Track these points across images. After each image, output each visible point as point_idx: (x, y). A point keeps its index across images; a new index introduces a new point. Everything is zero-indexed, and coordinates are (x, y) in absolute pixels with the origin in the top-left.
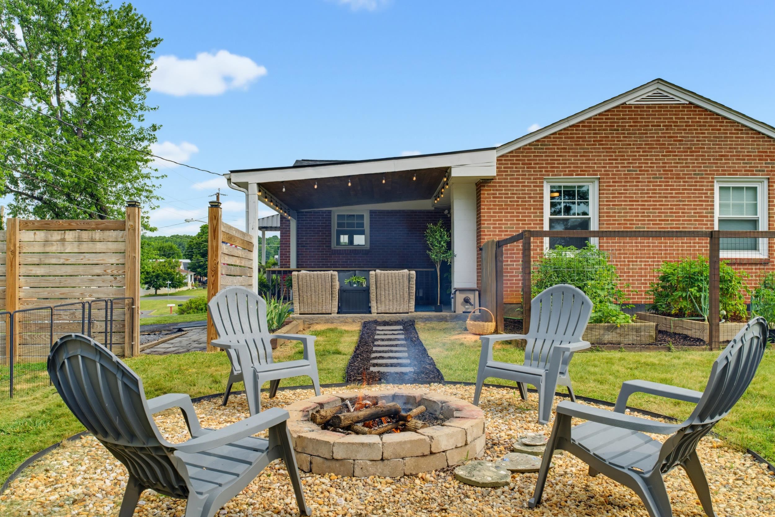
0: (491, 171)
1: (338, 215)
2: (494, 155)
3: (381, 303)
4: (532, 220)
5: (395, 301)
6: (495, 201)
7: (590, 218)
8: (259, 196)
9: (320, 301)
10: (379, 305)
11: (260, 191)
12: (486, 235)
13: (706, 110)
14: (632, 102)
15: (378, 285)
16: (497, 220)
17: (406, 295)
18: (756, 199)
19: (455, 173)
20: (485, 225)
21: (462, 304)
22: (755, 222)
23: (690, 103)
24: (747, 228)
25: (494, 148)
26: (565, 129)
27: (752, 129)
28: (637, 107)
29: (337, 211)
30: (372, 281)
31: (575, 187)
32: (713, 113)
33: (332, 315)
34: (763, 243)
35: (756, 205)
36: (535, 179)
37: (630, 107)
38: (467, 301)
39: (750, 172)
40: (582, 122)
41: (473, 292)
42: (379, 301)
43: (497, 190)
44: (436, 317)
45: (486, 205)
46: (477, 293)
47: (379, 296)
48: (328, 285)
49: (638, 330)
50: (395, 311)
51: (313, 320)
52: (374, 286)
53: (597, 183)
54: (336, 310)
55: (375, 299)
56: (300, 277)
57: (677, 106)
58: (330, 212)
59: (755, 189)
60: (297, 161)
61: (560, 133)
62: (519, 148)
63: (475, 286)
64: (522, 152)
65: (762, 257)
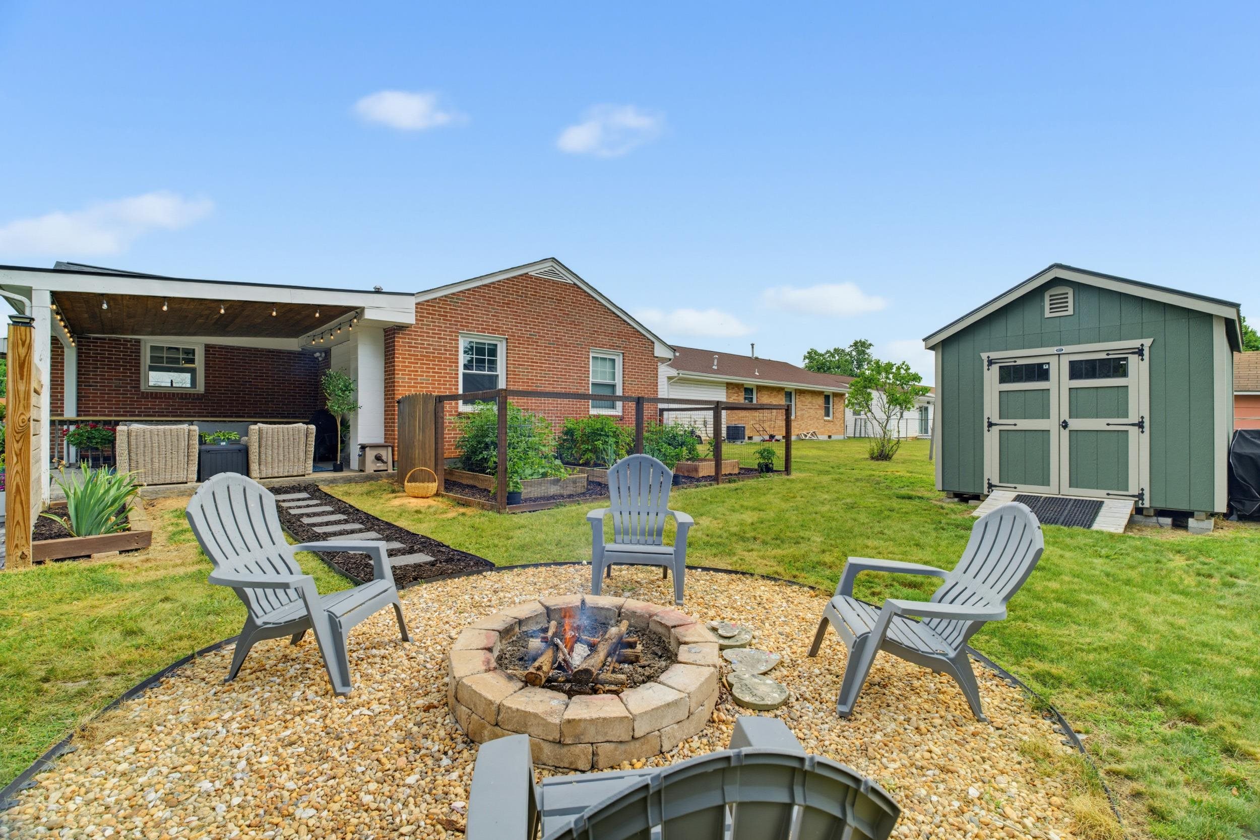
0: (409, 318)
1: (151, 347)
2: (413, 301)
3: (266, 466)
4: (448, 373)
5: (286, 462)
6: (410, 351)
7: (497, 376)
8: (52, 310)
9: (169, 467)
10: (262, 467)
11: (53, 303)
12: (400, 386)
13: (585, 292)
14: (532, 274)
15: (263, 444)
16: (413, 371)
17: (302, 455)
18: (614, 368)
19: (369, 315)
20: (399, 376)
21: (373, 462)
22: (613, 386)
23: (575, 284)
24: (607, 392)
25: (413, 295)
26: (478, 287)
27: (614, 313)
28: (537, 278)
29: (148, 341)
30: (254, 438)
31: (484, 344)
32: (590, 295)
33: (189, 484)
34: (619, 404)
35: (614, 373)
36: (450, 332)
37: (531, 277)
38: (378, 458)
39: (612, 347)
40: (493, 283)
41: (385, 449)
42: (263, 463)
43: (412, 339)
44: (342, 478)
45: (400, 354)
46: (390, 449)
47: (263, 457)
48: (183, 444)
49: (575, 482)
50: (286, 474)
51: (157, 493)
52: (257, 444)
53: (504, 342)
54: (195, 477)
55: (257, 461)
56: (133, 434)
57: (566, 284)
58: (138, 341)
59: (614, 360)
60: (58, 263)
61: (474, 290)
62: (435, 299)
63: (381, 440)
64: (438, 303)
65: (617, 414)
